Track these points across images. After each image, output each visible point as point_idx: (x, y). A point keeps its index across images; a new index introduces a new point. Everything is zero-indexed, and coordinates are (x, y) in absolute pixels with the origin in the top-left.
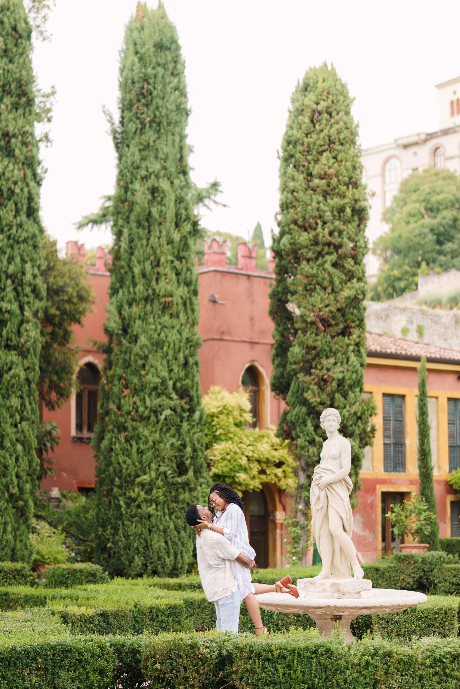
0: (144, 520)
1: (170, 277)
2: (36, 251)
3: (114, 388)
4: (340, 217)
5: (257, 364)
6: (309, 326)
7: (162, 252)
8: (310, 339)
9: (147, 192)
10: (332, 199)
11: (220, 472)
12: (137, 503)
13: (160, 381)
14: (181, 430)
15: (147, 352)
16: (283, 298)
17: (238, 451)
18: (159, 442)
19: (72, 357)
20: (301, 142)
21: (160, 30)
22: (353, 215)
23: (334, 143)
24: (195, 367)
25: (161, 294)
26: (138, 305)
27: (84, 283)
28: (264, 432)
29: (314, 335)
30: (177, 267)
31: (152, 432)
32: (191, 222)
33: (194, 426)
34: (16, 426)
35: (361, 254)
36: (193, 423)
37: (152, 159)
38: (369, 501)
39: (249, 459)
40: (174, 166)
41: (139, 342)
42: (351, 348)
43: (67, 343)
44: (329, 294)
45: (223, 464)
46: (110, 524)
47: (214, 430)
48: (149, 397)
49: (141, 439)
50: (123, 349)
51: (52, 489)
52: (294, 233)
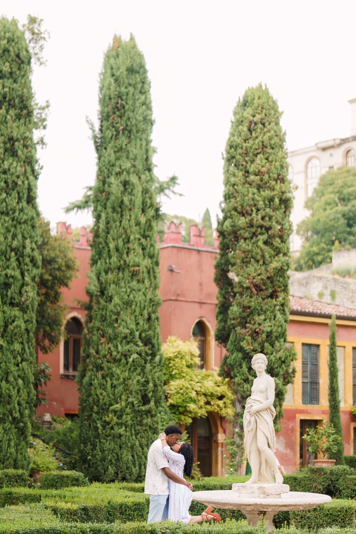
0: (116, 439)
1: (137, 251)
2: (34, 230)
3: (93, 337)
4: (270, 205)
5: (204, 319)
6: (245, 290)
7: (131, 232)
8: (245, 300)
9: (120, 185)
10: (264, 191)
11: (175, 403)
12: (111, 425)
13: (129, 332)
14: (145, 370)
15: (119, 309)
16: (225, 269)
17: (189, 386)
18: (128, 379)
19: (61, 313)
20: (240, 146)
21: (131, 58)
22: (280, 204)
23: (266, 147)
24: (156, 321)
25: (131, 264)
26: (112, 273)
27: (70, 255)
28: (210, 372)
29: (248, 297)
30: (143, 243)
31: (123, 371)
32: (154, 208)
33: (155, 367)
34: (18, 365)
35: (286, 235)
36: (154, 365)
37: (124, 159)
38: (290, 426)
39: (197, 393)
40: (141, 165)
41: (113, 301)
42: (278, 308)
43: (58, 301)
44: (261, 265)
45: (177, 397)
46: (90, 441)
47: (171, 370)
48: (121, 344)
49: (114, 376)
50: (101, 307)
51: (45, 414)
52: (234, 218)
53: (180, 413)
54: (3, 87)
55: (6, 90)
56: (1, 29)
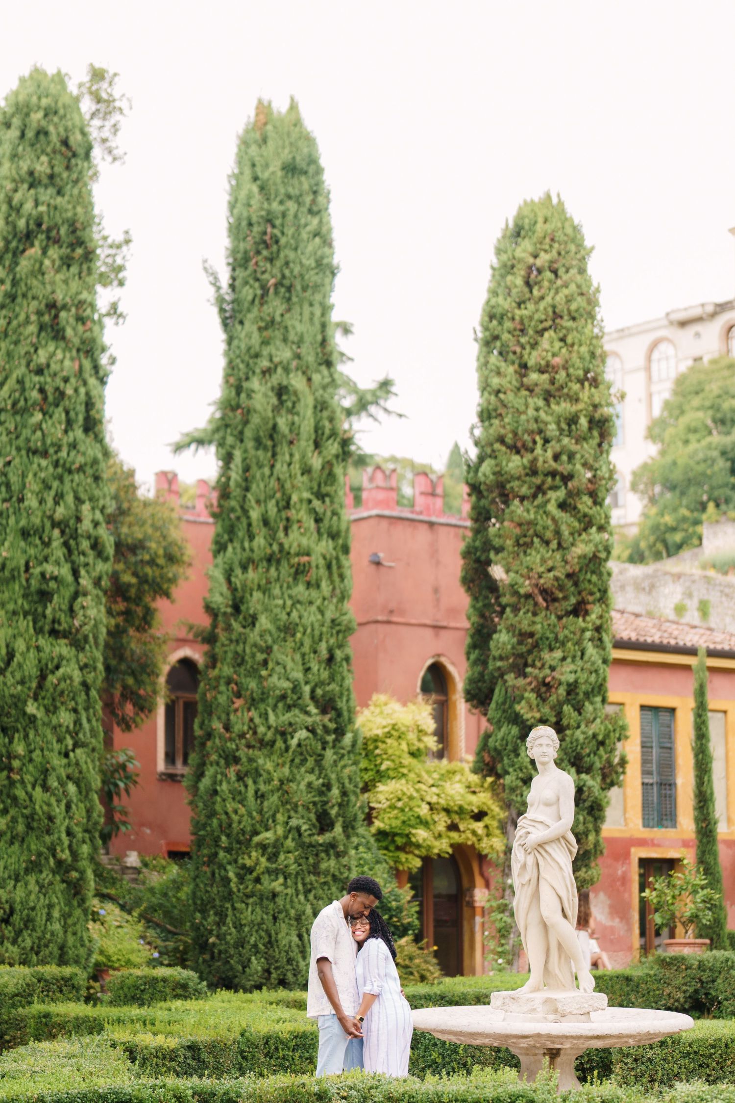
0: (265, 902)
1: (306, 525)
2: (98, 486)
3: (219, 696)
4: (570, 431)
5: (443, 660)
6: (522, 600)
7: (293, 486)
8: (524, 620)
9: (270, 394)
10: (558, 404)
11: (387, 828)
12: (255, 874)
13: (291, 686)
14: (323, 762)
15: (270, 640)
16: (483, 558)
17: (415, 794)
18: (290, 781)
19: (156, 649)
20: (510, 315)
21: (291, 144)
22: (590, 429)
23: (561, 317)
24: (344, 664)
25: (292, 551)
26: (256, 568)
27: (175, 534)
28: (456, 765)
29: (530, 614)
30: (317, 509)
31: (278, 764)
32: (338, 440)
33: (343, 756)
34: (66, 755)
35: (603, 489)
36: (342, 751)
37: (278, 343)
38: (620, 872)
39: (432, 807)
40: (312, 353)
41: (257, 625)
42: (588, 634)
43: (150, 626)
44: (553, 551)
45: (391, 815)
46: (214, 907)
47: (378, 762)
48: (274, 711)
49: (261, 775)
50: (234, 637)
51: (128, 853)
52: (500, 457)
53: (398, 848)
54: (37, 203)
55: (42, 208)
56: (31, 90)
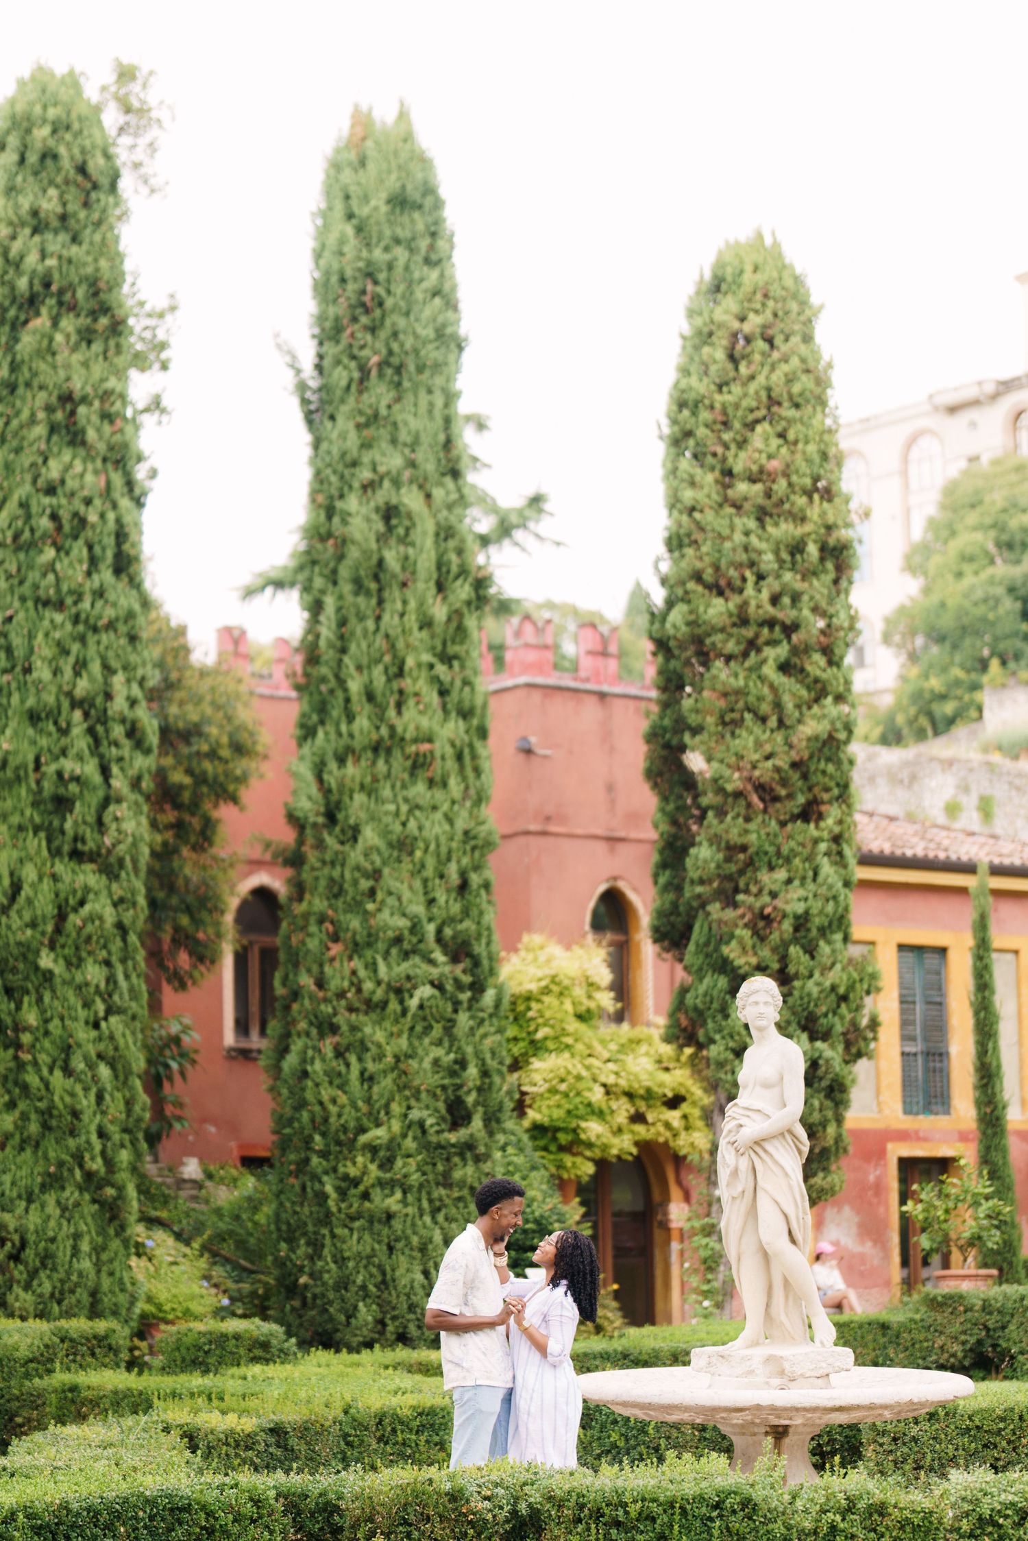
0: (377, 1226)
1: (426, 699)
2: (135, 649)
3: (308, 940)
4: (794, 563)
5: (622, 885)
6: (730, 800)
7: (408, 646)
8: (732, 828)
9: (374, 517)
10: (777, 524)
11: (546, 1121)
12: (361, 1188)
13: (409, 924)
14: (455, 1030)
15: (378, 861)
16: (675, 742)
17: (584, 1073)
18: (408, 1056)
19: (220, 875)
20: (707, 402)
21: (400, 167)
22: (822, 560)
23: (779, 404)
24: (483, 892)
25: (408, 736)
26: (357, 760)
27: (244, 715)
28: (642, 1031)
29: (741, 820)
30: (442, 677)
31: (392, 1034)
32: (470, 580)
33: (482, 1021)
34: (96, 1026)
35: (841, 643)
36: (481, 1015)
37: (384, 445)
38: (872, 1178)
39: (608, 1092)
40: (432, 459)
41: (360, 840)
42: (823, 847)
43: (211, 844)
44: (772, 731)
45: (551, 1103)
46: (305, 1234)
47: (532, 1028)
48: (385, 959)
49: (368, 1050)
50: (328, 857)
51: (185, 1160)
52: (695, 601)
53: (562, 1149)
54: (43, 255)
55: (51, 262)
56: (33, 96)
